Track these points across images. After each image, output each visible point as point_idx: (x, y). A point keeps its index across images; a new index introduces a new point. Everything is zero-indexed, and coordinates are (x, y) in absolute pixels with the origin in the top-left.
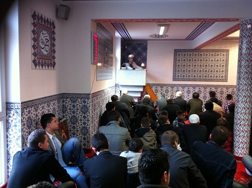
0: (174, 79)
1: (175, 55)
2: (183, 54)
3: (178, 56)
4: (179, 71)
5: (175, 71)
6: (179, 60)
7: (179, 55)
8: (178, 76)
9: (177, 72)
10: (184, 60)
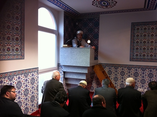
0: (132, 59)
1: (133, 30)
2: (143, 28)
3: (136, 31)
4: (137, 49)
5: (132, 49)
6: (138, 36)
7: (138, 29)
8: (137, 55)
9: (135, 50)
10: (145, 35)
